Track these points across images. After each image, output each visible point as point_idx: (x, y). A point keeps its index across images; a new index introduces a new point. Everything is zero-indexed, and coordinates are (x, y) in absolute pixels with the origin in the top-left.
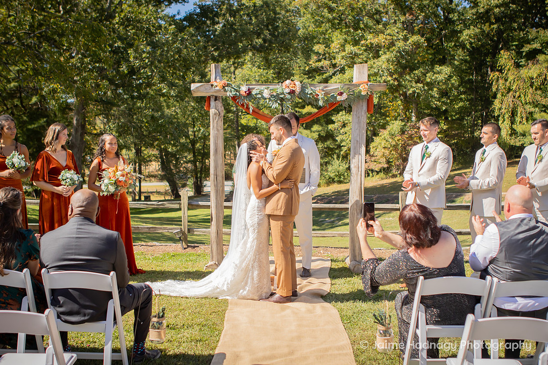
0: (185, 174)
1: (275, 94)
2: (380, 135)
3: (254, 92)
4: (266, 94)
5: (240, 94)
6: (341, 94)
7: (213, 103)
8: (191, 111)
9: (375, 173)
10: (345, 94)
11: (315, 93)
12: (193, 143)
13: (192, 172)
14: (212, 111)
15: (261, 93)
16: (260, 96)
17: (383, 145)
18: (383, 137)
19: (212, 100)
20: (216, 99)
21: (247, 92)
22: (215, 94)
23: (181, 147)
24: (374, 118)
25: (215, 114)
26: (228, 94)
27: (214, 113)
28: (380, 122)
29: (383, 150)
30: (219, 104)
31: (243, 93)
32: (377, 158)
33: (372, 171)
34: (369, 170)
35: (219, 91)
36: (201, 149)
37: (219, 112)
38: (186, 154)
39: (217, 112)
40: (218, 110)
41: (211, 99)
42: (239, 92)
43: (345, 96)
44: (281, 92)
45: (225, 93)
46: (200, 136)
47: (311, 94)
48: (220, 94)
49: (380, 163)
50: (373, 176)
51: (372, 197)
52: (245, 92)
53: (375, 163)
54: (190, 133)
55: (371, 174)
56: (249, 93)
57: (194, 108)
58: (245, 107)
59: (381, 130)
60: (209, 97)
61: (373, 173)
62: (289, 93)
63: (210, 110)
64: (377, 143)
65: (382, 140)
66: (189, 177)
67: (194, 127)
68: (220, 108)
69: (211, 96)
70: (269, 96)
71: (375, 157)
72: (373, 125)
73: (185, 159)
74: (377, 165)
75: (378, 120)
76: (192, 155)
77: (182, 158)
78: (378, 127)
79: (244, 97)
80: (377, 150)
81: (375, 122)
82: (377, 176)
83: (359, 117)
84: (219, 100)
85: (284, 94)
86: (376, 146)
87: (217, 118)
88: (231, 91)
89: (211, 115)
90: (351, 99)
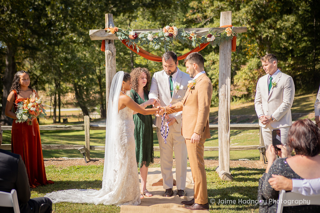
0: (94, 101)
1: (157, 37)
2: (241, 69)
3: (140, 36)
4: (150, 37)
5: (128, 37)
6: (210, 36)
7: (107, 46)
9: (238, 99)
10: (213, 36)
11: (189, 36)
12: (99, 78)
13: (99, 100)
15: (145, 37)
16: (145, 39)
17: (244, 77)
18: (244, 71)
19: (107, 43)
20: (110, 42)
21: (134, 36)
22: (109, 38)
24: (236, 57)
25: (109, 54)
26: (119, 38)
27: (108, 53)
29: (244, 81)
30: (112, 46)
31: (131, 37)
32: (239, 87)
33: (236, 97)
34: (234, 96)
35: (112, 35)
37: (112, 52)
38: (94, 87)
39: (111, 53)
40: (111, 51)
41: (106, 42)
42: (128, 36)
43: (213, 38)
44: (162, 35)
45: (116, 37)
47: (186, 36)
48: (113, 38)
49: (242, 91)
50: (236, 101)
51: (236, 117)
52: (133, 36)
53: (238, 91)
54: (97, 71)
55: (235, 100)
56: (136, 37)
58: (133, 48)
59: (242, 66)
60: (104, 41)
61: (237, 99)
62: (168, 36)
63: (105, 51)
64: (239, 76)
65: (243, 73)
66: (97, 104)
67: (100, 66)
68: (113, 49)
69: (106, 40)
70: (153, 39)
71: (237, 86)
72: (236, 62)
73: (93, 91)
74: (240, 92)
75: (240, 58)
76: (99, 87)
77: (92, 89)
78: (240, 64)
79: (132, 40)
80: (239, 81)
81: (237, 60)
82: (240, 101)
83: (225, 55)
84: (112, 43)
85: (164, 37)
86: (238, 78)
87: (111, 57)
88: (121, 36)
89: (106, 55)
90: (218, 40)
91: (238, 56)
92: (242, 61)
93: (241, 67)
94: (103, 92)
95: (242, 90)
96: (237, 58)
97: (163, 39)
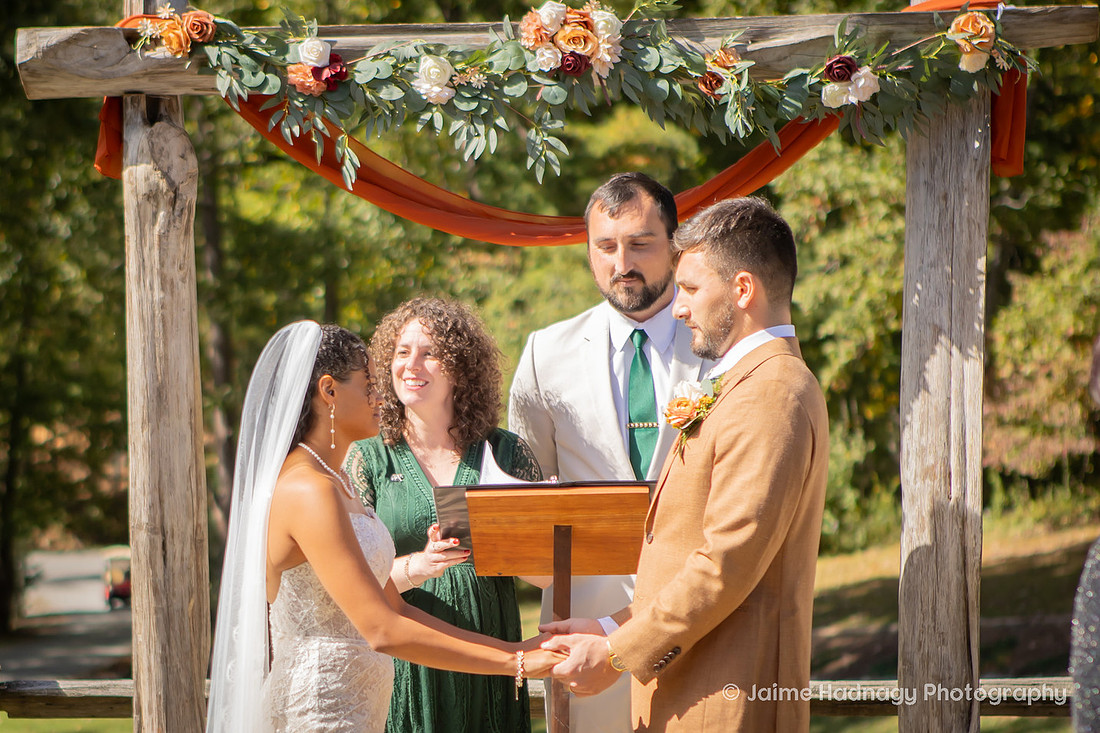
1: (477, 80)
3: (364, 71)
4: (430, 79)
5: (284, 80)
6: (844, 71)
7: (136, 139)
10: (866, 70)
11: (701, 67)
14: (137, 176)
15: (401, 76)
16: (397, 93)
19: (133, 114)
20: (155, 110)
21: (326, 73)
22: (149, 86)
25: (152, 196)
26: (223, 82)
27: (143, 189)
30: (173, 142)
31: (300, 76)
35: (168, 67)
37: (171, 183)
39: (163, 184)
40: (165, 175)
41: (129, 111)
42: (280, 71)
43: (865, 82)
44: (514, 66)
45: (203, 80)
47: (678, 74)
48: (178, 85)
52: (317, 72)
56: (336, 80)
58: (319, 152)
60: (116, 105)
62: (556, 75)
63: (125, 174)
68: (176, 160)
69: (129, 99)
70: (448, 93)
79: (309, 98)
83: (945, 197)
84: (170, 120)
85: (531, 81)
87: (162, 214)
88: (236, 71)
89: (129, 199)
90: (900, 100)
97: (518, 89)
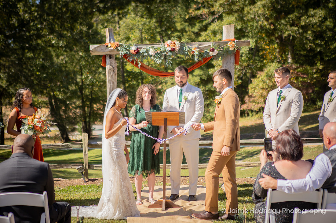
0: (75, 118)
2: (257, 77)
8: (79, 60)
9: (254, 113)
12: (81, 89)
13: (81, 117)
17: (261, 86)
18: (260, 78)
23: (71, 94)
24: (251, 61)
28: (258, 65)
29: (261, 91)
32: (256, 98)
33: (252, 111)
34: (249, 110)
36: (89, 95)
38: (75, 100)
46: (88, 83)
50: (252, 116)
51: (251, 135)
53: (254, 104)
54: (78, 80)
55: (250, 114)
57: (81, 57)
59: (259, 72)
61: (253, 113)
64: (255, 84)
65: (259, 81)
66: (78, 122)
67: (82, 75)
71: (253, 97)
72: (251, 69)
73: (73, 105)
74: (256, 105)
75: (256, 63)
76: (81, 101)
77: (71, 104)
78: (255, 69)
80: (256, 91)
81: (252, 65)
82: (256, 115)
86: (254, 87)
91: (254, 60)
92: (258, 66)
93: (257, 73)
94: (86, 106)
95: (260, 102)
96: (252, 63)
